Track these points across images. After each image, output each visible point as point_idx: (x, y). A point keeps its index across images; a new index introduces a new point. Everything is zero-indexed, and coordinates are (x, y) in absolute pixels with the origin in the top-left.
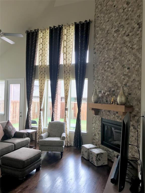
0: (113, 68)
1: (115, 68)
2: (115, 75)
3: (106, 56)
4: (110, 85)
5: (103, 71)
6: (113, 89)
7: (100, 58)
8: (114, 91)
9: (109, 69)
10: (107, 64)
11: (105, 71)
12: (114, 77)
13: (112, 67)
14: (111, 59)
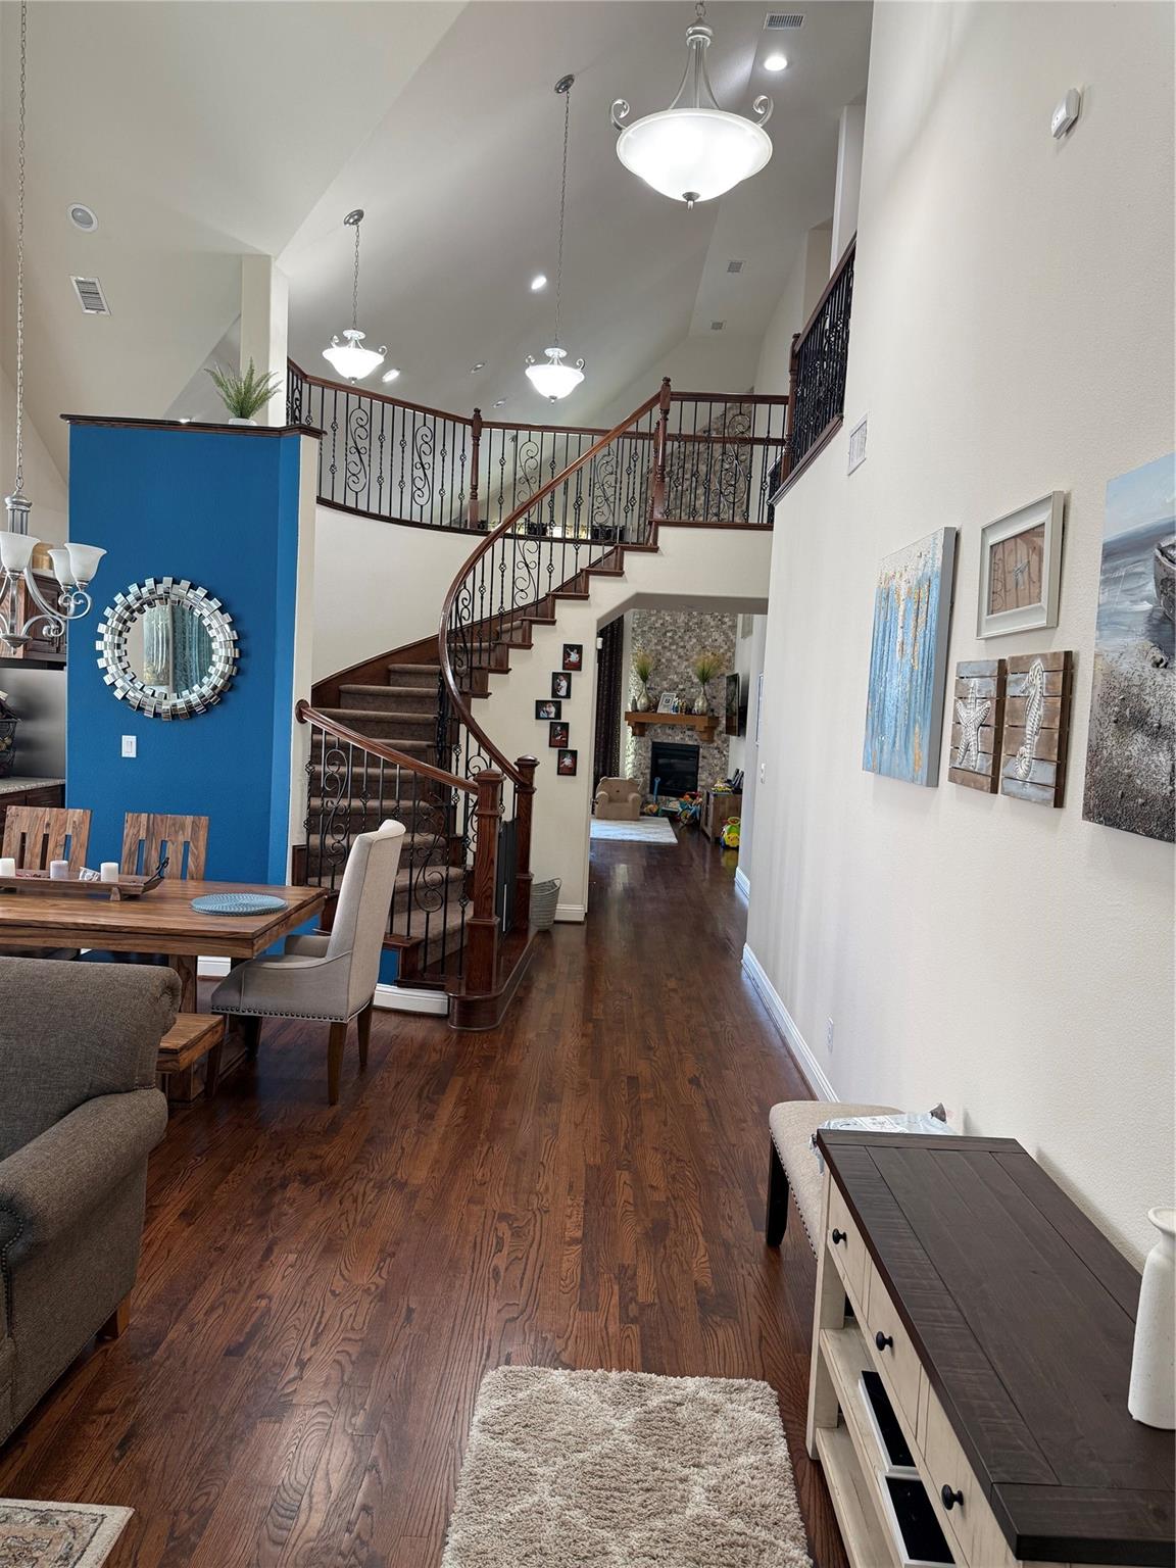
0: (684, 647)
1: (688, 647)
2: (687, 660)
3: (667, 618)
4: (675, 678)
5: (659, 648)
6: (681, 687)
7: (653, 618)
8: (684, 690)
9: (674, 647)
10: (669, 634)
11: (664, 648)
12: (686, 663)
13: (682, 644)
14: (678, 627)
